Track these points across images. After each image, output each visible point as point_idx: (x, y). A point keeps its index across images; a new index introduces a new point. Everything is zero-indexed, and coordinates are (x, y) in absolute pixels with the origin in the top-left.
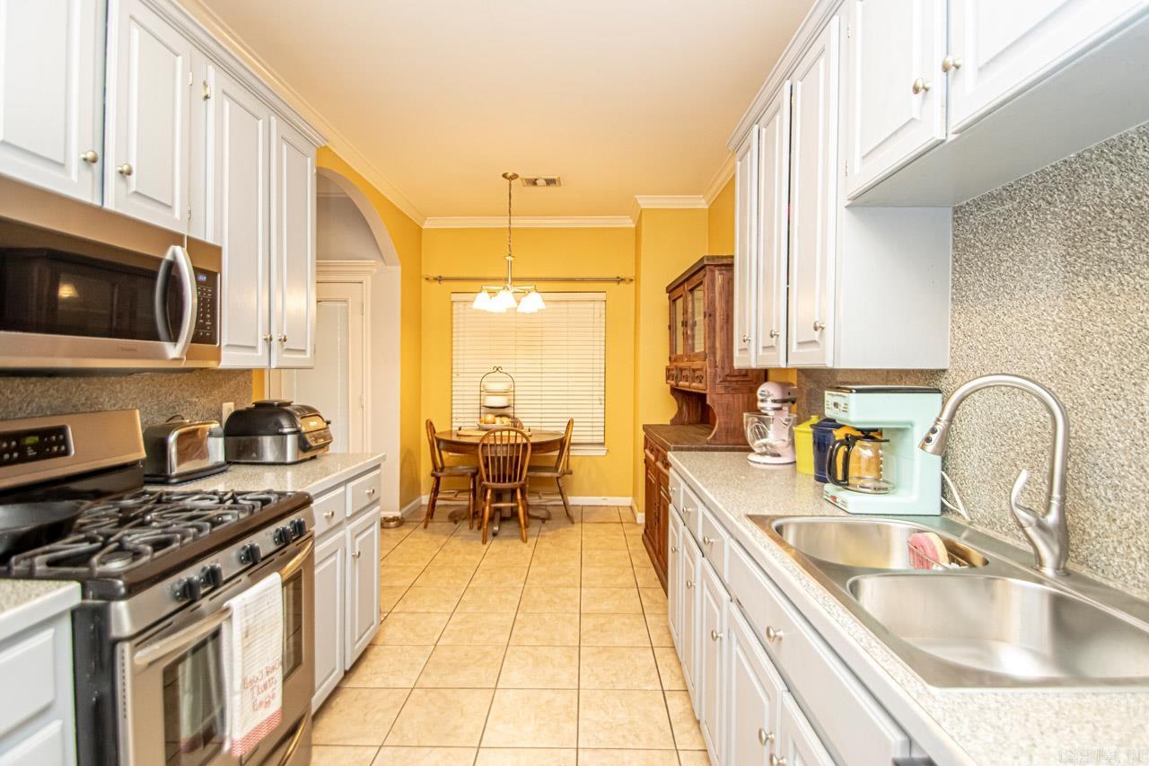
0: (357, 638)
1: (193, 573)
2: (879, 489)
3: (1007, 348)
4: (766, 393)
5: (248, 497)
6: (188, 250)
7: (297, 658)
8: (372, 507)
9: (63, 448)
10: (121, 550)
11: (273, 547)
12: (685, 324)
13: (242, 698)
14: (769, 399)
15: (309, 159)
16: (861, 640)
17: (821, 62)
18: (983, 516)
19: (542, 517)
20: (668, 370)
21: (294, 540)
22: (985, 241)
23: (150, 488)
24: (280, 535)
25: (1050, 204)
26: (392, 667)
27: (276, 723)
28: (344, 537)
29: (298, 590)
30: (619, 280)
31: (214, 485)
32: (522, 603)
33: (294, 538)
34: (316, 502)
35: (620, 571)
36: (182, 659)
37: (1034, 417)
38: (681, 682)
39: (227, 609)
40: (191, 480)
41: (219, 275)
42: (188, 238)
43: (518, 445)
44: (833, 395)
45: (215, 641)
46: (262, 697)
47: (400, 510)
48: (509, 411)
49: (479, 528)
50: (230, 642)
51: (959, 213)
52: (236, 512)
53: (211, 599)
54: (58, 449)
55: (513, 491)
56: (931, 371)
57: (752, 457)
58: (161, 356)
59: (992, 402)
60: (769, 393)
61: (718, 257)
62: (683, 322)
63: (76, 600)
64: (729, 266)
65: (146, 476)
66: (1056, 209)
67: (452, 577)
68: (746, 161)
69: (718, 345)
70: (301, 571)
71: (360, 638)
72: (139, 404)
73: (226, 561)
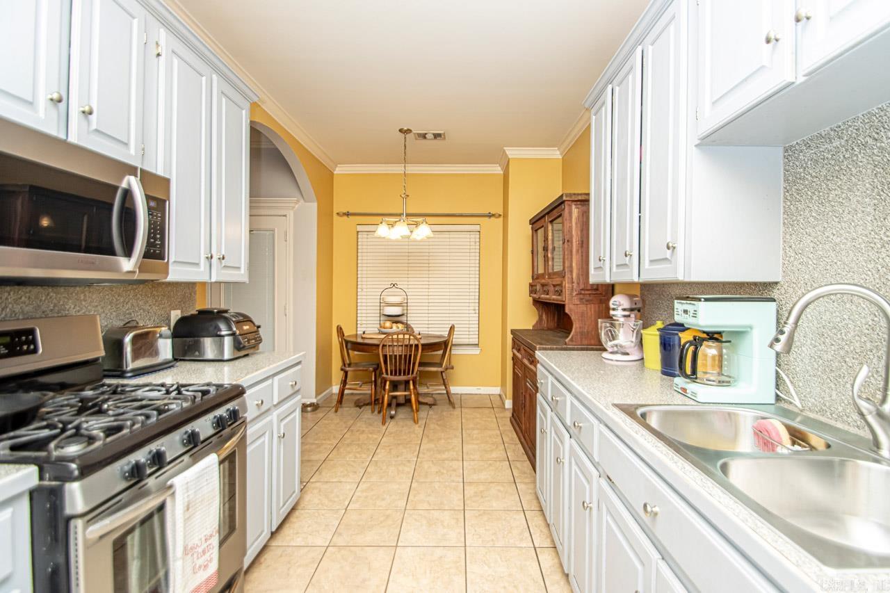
0: (281, 504)
1: (141, 456)
2: (723, 382)
3: (836, 263)
4: (618, 303)
5: (191, 388)
6: (140, 180)
7: (232, 525)
8: (294, 396)
9: (32, 347)
10: (78, 434)
11: (211, 431)
12: (545, 249)
13: (183, 562)
14: (620, 308)
15: (244, 112)
16: (747, 520)
17: (672, 28)
18: (813, 404)
19: (429, 403)
20: (531, 285)
21: (230, 425)
22: (814, 174)
23: (107, 381)
24: (218, 420)
25: (876, 140)
26: (310, 528)
27: (212, 584)
28: (271, 422)
29: (232, 467)
30: (490, 216)
31: (163, 378)
32: (416, 474)
33: (229, 423)
34: (248, 393)
35: (494, 447)
36: (131, 531)
37: (864, 321)
38: (549, 540)
39: (171, 487)
40: (143, 374)
41: (167, 202)
42: (141, 169)
43: (411, 346)
44: (682, 303)
45: (160, 513)
46: (201, 561)
47: (316, 397)
48: (403, 319)
49: (379, 412)
50: (173, 515)
51: (790, 152)
52: (180, 401)
53: (157, 478)
54: (28, 348)
55: (407, 382)
56: (765, 283)
57: (605, 355)
58: (116, 269)
59: (822, 309)
60: (619, 303)
61: (574, 194)
62: (544, 248)
63: (34, 481)
64: (584, 202)
65: (105, 370)
66: (883, 145)
67: (358, 452)
68: (601, 115)
69: (574, 265)
70: (235, 452)
71: (283, 506)
72: (101, 310)
73: (171, 445)
